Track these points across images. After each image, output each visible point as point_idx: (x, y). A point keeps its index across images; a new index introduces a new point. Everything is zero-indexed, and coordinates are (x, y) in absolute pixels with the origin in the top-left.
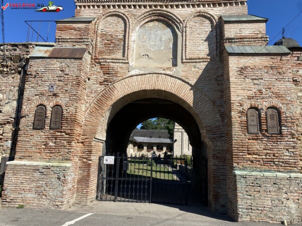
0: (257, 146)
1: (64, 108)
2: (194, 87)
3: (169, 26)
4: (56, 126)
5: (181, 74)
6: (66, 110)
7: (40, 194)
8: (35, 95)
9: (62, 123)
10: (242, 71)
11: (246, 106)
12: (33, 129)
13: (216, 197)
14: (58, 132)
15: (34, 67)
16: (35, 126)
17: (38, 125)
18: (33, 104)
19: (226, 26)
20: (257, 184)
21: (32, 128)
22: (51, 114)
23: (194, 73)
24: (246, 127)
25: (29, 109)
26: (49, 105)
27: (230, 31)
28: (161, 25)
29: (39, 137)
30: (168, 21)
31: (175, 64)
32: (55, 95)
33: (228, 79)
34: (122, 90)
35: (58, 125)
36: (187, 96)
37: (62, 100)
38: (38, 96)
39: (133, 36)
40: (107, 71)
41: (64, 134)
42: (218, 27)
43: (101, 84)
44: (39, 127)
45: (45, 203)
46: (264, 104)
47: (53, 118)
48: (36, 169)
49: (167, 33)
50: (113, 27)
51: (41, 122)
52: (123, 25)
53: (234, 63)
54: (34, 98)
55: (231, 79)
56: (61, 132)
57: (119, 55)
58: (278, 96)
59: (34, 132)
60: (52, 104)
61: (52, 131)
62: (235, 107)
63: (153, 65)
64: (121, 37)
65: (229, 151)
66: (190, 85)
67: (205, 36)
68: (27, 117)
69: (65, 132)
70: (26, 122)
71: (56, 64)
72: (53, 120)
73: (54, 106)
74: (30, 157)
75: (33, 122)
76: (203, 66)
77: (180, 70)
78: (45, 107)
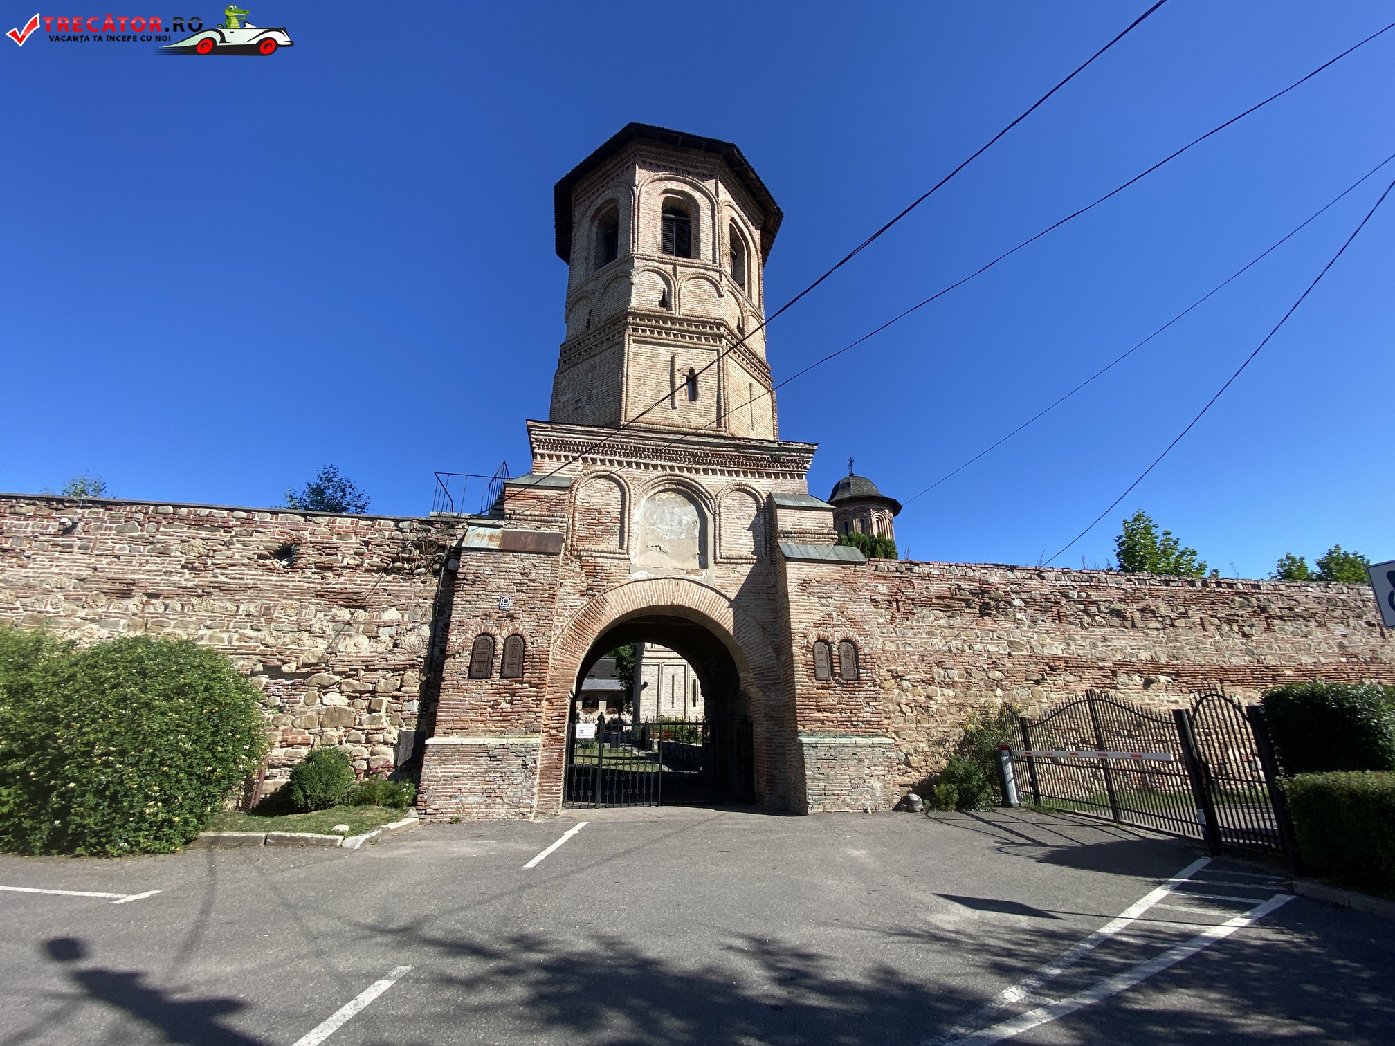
0: (829, 698)
1: (528, 639)
2: (733, 604)
3: (693, 501)
4: (513, 671)
5: (714, 582)
6: (532, 643)
7: (491, 795)
8: (474, 616)
9: (523, 666)
10: (805, 583)
11: (812, 638)
12: (469, 677)
13: (771, 782)
14: (516, 682)
15: (470, 566)
16: (474, 673)
17: (479, 670)
18: (470, 632)
19: (780, 512)
20: (831, 755)
21: (467, 675)
22: (504, 650)
23: (733, 580)
24: (814, 670)
25: (460, 641)
26: (500, 634)
27: (786, 520)
28: (680, 498)
29: (482, 692)
30: (692, 494)
31: (704, 565)
32: (511, 617)
33: (786, 595)
34: (617, 605)
35: (516, 670)
36: (725, 617)
37: (525, 625)
38: (478, 619)
39: (637, 514)
40: (592, 571)
41: (527, 685)
42: (767, 512)
43: (582, 594)
44: (480, 675)
45: (501, 810)
46: (836, 636)
47: (507, 656)
48: (483, 751)
49: (689, 514)
50: (601, 496)
51: (485, 664)
52: (619, 495)
53: (793, 572)
54: (471, 622)
55: (791, 597)
56: (522, 683)
57: (613, 545)
58: (854, 624)
59: (472, 684)
60: (505, 633)
61: (505, 682)
62: (797, 639)
63: (669, 564)
64: (616, 514)
65: (791, 707)
66: (729, 600)
67: (748, 522)
68: (457, 656)
69: (529, 683)
70: (456, 667)
71: (513, 563)
72: (507, 660)
73: (509, 637)
74: (464, 731)
75: (468, 665)
76: (746, 569)
77: (713, 574)
78: (493, 639)
